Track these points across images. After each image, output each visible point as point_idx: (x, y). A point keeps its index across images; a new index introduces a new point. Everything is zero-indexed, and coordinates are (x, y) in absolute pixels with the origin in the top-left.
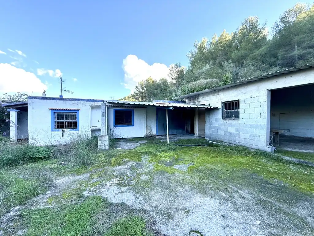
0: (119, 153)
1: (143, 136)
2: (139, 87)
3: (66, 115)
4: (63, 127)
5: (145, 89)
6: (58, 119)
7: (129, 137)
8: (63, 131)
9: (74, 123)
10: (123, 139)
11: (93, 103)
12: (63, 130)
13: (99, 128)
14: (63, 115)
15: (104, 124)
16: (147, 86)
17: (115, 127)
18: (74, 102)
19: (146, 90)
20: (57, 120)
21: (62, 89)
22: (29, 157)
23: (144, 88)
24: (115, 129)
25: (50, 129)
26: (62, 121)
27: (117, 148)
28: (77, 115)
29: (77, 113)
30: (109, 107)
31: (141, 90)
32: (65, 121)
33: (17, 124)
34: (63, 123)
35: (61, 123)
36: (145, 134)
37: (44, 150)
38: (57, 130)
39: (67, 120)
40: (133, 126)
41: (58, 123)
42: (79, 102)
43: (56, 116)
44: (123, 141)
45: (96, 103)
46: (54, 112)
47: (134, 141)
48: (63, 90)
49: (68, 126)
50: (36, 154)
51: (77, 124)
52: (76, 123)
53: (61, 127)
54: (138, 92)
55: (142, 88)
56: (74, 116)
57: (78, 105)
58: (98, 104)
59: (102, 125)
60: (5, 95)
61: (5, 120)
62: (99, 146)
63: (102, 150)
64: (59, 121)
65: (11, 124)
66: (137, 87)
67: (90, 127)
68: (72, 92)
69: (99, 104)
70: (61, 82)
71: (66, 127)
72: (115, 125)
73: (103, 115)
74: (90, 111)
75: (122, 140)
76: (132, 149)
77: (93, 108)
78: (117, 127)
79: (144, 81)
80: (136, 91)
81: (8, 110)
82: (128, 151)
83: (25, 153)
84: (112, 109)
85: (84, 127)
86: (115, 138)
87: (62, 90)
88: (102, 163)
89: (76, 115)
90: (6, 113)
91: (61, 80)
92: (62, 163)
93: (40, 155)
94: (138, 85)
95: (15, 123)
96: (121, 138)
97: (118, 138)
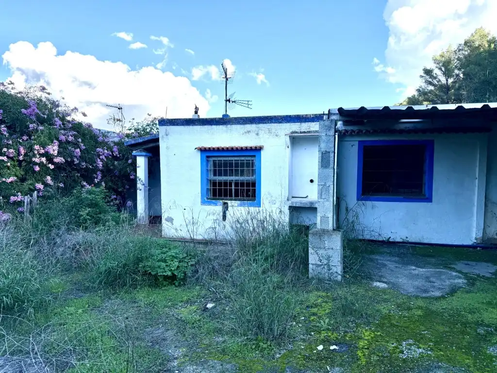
0: (384, 309)
1: (470, 243)
2: (437, 72)
3: (231, 165)
4: (226, 195)
5: (458, 75)
6: (215, 175)
7: (412, 239)
8: (226, 207)
9: (248, 184)
10: (389, 243)
11: (295, 127)
12: (225, 203)
13: (312, 203)
14: (225, 164)
15: (328, 191)
16: (465, 63)
17: (360, 202)
18: (249, 127)
19: (461, 75)
20: (212, 177)
21: (228, 99)
22: (146, 271)
23: (457, 72)
24: (363, 208)
25: (199, 200)
26: (223, 178)
27: (372, 279)
28: (256, 163)
29: (254, 156)
30: (342, 136)
31: (443, 80)
32: (228, 178)
33: (147, 185)
34: (226, 184)
35: (220, 184)
36: (480, 235)
37: (176, 258)
38: (214, 201)
39: (234, 178)
40: (429, 199)
41: (214, 184)
42: (261, 125)
43: (211, 166)
44: (391, 254)
45: (305, 127)
46: (208, 157)
47: (433, 260)
48: (229, 101)
49: (237, 195)
50: (159, 267)
51: (257, 188)
52: (254, 184)
53: (220, 195)
54: (431, 88)
55: (448, 73)
56: (248, 165)
57: (257, 134)
58: (312, 129)
59: (320, 194)
60: (131, 123)
61: (129, 175)
62: (310, 266)
63: (320, 281)
64: (218, 178)
65: (139, 185)
66: (428, 72)
67: (288, 200)
68: (248, 104)
69: (315, 126)
70: (225, 79)
71: (231, 195)
72: (363, 194)
73: (324, 162)
74: (288, 150)
75: (386, 250)
76: (437, 299)
77: (296, 140)
78: (369, 203)
79: (454, 47)
80: (424, 85)
81: (134, 153)
82: (420, 303)
83: (139, 260)
84: (352, 143)
85: (273, 199)
86: (361, 237)
87: (226, 101)
88: (323, 342)
89: (253, 163)
90: (130, 161)
91: (226, 74)
92: (210, 306)
93: (166, 269)
94: (431, 65)
95: (144, 182)
96: (381, 239)
97: (373, 238)
